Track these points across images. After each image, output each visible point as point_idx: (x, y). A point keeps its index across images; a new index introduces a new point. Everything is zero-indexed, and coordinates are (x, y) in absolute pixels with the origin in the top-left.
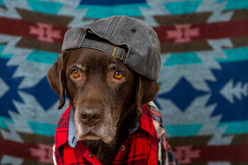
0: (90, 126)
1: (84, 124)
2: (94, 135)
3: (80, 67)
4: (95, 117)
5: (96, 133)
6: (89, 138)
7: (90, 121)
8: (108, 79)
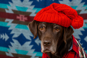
0: (47, 47)
1: (45, 46)
3: (44, 25)
4: (48, 43)
5: (49, 49)
6: (46, 51)
7: (47, 45)
8: (53, 31)
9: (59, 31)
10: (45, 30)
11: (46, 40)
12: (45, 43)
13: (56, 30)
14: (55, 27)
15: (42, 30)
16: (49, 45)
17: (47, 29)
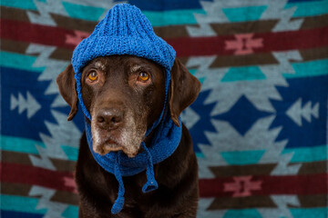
0: (109, 131)
1: (101, 129)
2: (115, 143)
3: (99, 65)
5: (117, 140)
7: (109, 124)
8: (130, 82)
9: (150, 82)
10: (103, 81)
11: (107, 109)
12: (101, 119)
13: (138, 79)
14: (136, 68)
15: (93, 81)
16: (116, 124)
17: (111, 78)
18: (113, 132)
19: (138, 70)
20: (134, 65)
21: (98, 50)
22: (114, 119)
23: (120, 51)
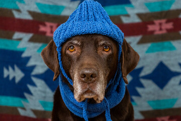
0: (89, 84)
1: (83, 83)
2: (92, 92)
3: (76, 42)
5: (93, 90)
7: (89, 79)
8: (98, 52)
9: (110, 52)
10: (80, 51)
11: (87, 69)
12: (84, 76)
13: (103, 50)
14: (102, 43)
16: (94, 79)
17: (85, 49)
18: (91, 84)
19: (103, 44)
20: (101, 40)
21: (76, 30)
22: (92, 76)
23: (91, 31)
